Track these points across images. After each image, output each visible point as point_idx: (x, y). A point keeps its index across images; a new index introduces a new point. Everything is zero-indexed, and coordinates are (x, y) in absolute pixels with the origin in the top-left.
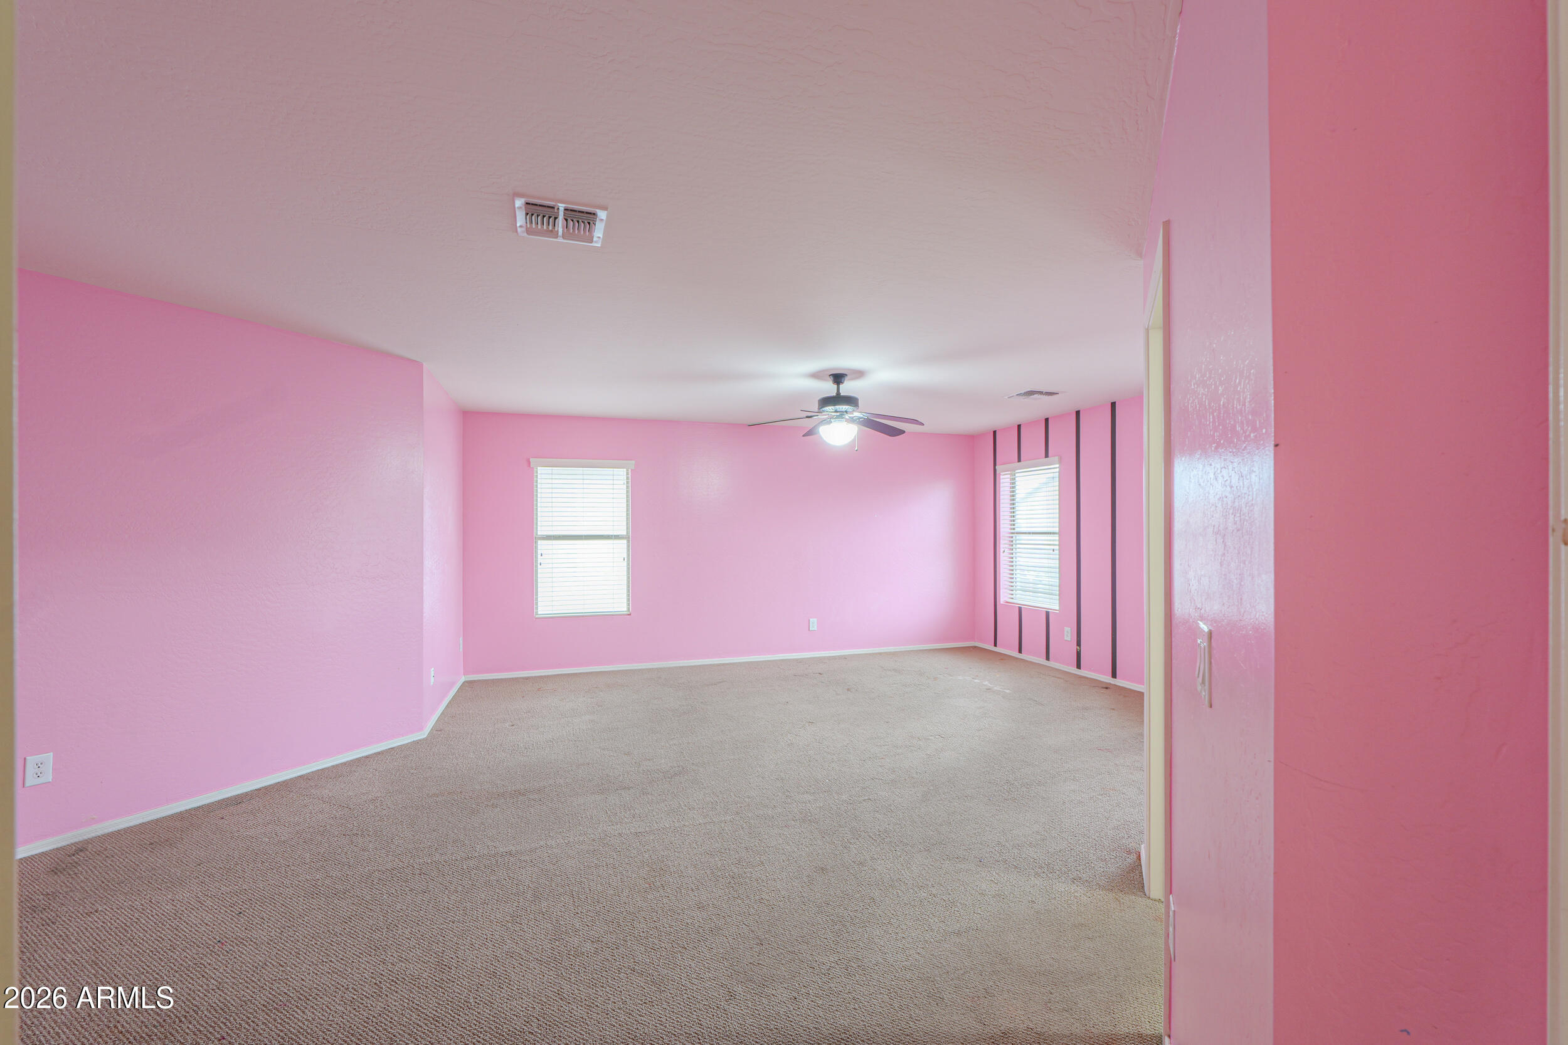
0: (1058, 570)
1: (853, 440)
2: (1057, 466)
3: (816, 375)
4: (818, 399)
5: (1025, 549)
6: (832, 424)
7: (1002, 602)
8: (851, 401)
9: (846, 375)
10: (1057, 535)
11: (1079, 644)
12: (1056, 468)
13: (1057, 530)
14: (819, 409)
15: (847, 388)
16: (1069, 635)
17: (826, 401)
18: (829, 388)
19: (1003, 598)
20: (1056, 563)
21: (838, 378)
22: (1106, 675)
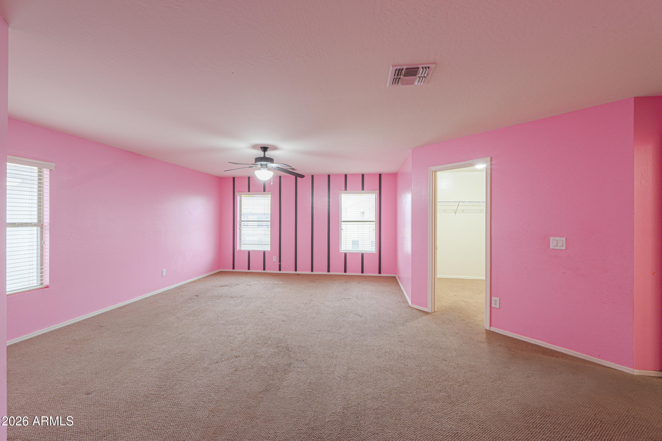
0: (270, 235)
1: (270, 178)
2: (270, 195)
3: (255, 147)
4: (255, 158)
5: (253, 227)
6: (261, 170)
7: (237, 250)
8: (270, 160)
9: (268, 148)
10: (270, 222)
11: (280, 261)
12: (270, 196)
13: (270, 220)
14: (255, 162)
15: (269, 154)
16: (276, 259)
17: (258, 159)
18: (260, 153)
19: (238, 248)
20: (269, 233)
21: (265, 149)
22: (293, 271)
